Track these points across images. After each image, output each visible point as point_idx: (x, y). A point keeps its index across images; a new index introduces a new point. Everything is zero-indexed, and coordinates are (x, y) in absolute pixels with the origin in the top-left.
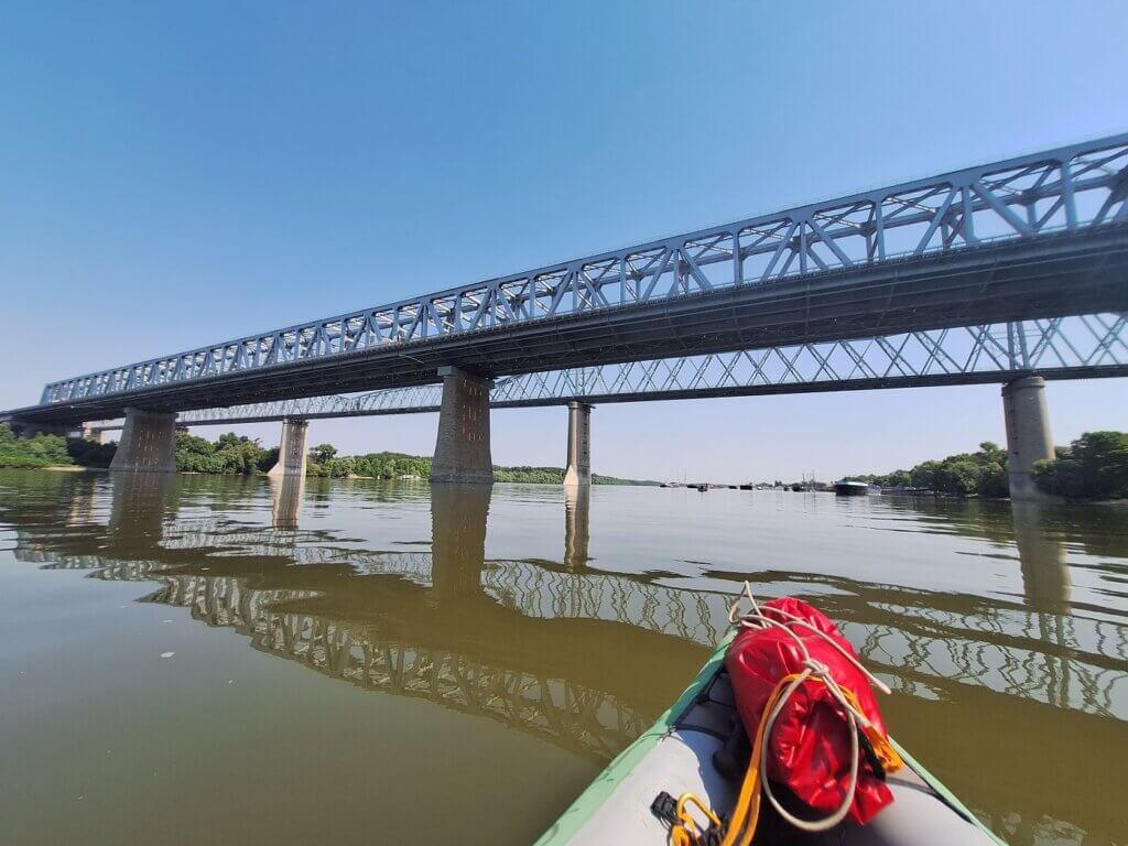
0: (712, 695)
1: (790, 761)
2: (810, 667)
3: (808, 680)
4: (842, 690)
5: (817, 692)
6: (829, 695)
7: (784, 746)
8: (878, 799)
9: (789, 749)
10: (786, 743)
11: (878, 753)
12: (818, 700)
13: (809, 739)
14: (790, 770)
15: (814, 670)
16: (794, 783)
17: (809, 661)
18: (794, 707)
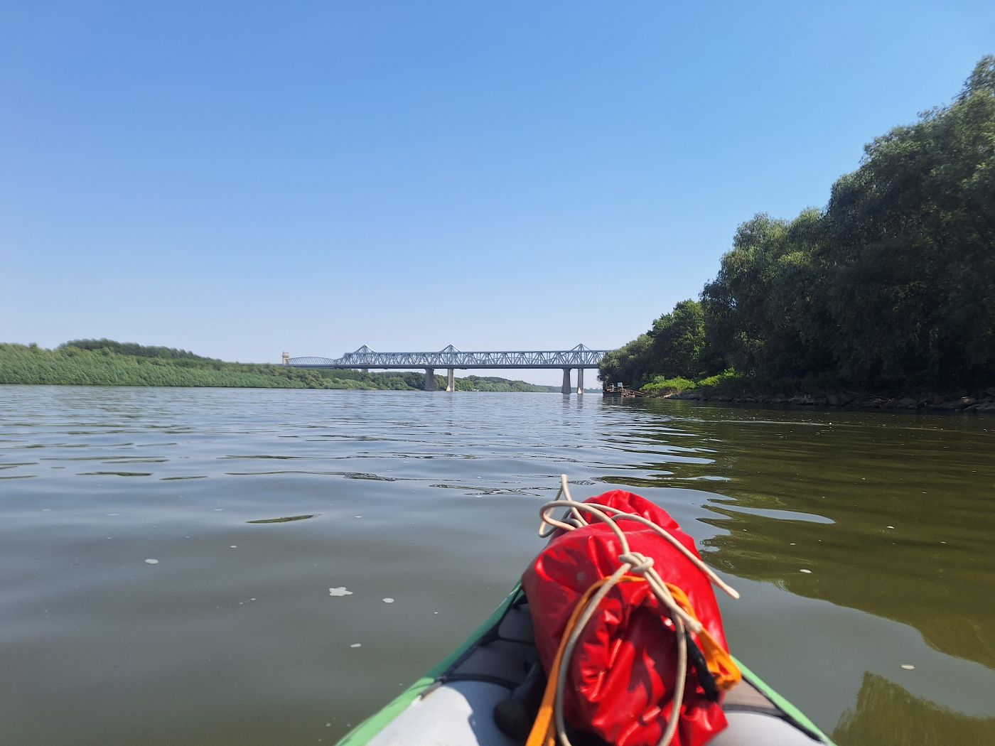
0: (502, 632)
1: (594, 695)
2: (627, 561)
3: (625, 582)
4: (671, 590)
5: (636, 594)
6: (653, 596)
7: (588, 673)
8: (708, 726)
9: (595, 676)
10: (591, 668)
11: (712, 668)
12: (638, 604)
13: (623, 660)
14: (594, 705)
15: (633, 564)
16: (600, 722)
17: (628, 554)
18: (604, 617)
